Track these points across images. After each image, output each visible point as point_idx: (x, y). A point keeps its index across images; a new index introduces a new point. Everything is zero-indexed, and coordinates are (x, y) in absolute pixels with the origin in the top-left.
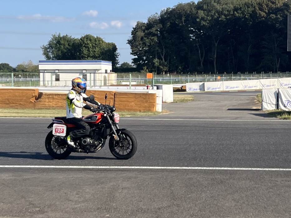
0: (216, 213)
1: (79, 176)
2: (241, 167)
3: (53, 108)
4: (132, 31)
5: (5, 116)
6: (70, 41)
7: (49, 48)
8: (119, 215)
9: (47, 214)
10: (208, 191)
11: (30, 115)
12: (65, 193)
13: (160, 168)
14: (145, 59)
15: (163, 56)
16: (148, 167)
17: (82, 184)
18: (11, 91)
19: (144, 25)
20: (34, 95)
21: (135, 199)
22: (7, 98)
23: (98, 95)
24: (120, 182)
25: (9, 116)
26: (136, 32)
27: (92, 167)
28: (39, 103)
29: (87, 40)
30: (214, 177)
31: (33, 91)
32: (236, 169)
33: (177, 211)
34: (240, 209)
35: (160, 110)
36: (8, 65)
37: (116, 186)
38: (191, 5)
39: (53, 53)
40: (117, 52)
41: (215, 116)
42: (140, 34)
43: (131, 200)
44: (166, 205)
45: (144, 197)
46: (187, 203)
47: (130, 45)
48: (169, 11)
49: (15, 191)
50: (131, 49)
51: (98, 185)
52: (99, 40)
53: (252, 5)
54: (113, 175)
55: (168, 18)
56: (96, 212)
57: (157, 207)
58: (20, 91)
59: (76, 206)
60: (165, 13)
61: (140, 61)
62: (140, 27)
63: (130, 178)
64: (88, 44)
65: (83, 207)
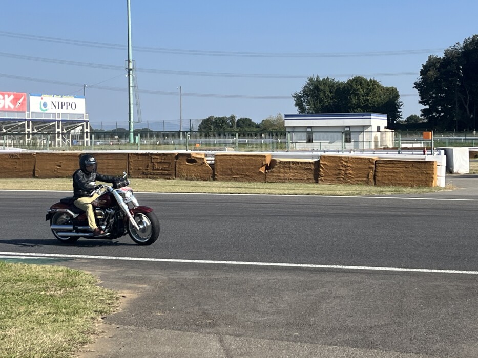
0: (448, 337)
1: (284, 277)
3: (290, 181)
4: (422, 69)
5: (220, 192)
6: (332, 86)
7: (303, 96)
8: (312, 334)
9: (218, 328)
10: (453, 306)
11: (253, 191)
12: (255, 301)
13: (400, 269)
14: (440, 110)
15: (466, 104)
17: (283, 289)
18: (235, 158)
19: (439, 60)
20: (264, 163)
21: (345, 312)
22: (229, 167)
24: (335, 287)
25: (224, 191)
26: (428, 71)
27: (306, 266)
28: (271, 174)
29: (356, 85)
30: (471, 285)
31: (263, 158)
33: (394, 332)
35: (443, 185)
36: (250, 120)
37: (327, 293)
39: (309, 103)
40: (399, 101)
42: (434, 74)
43: (337, 314)
44: (383, 323)
45: (358, 310)
46: (414, 321)
47: (418, 90)
48: (476, 39)
49: (193, 295)
50: (420, 95)
51: (304, 291)
52: (374, 83)
54: (328, 278)
55: (476, 51)
56: (283, 328)
57: (369, 325)
58: (247, 158)
59: (260, 319)
60: (471, 43)
61: (432, 114)
62: (433, 63)
63: (352, 283)
64: (358, 90)
65: (269, 320)
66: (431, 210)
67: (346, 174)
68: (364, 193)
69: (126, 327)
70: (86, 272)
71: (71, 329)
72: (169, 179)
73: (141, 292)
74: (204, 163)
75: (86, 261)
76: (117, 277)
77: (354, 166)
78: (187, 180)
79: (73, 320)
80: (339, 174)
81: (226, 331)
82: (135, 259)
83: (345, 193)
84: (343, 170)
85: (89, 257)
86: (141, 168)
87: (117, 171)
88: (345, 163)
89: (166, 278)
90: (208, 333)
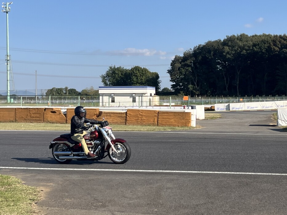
0: (243, 210)
1: (132, 178)
2: (263, 173)
4: (171, 63)
6: (123, 71)
7: (106, 77)
8: (165, 209)
9: (108, 207)
10: (237, 192)
12: (122, 191)
13: (196, 172)
14: (181, 85)
15: (195, 82)
16: (187, 172)
17: (135, 184)
19: (181, 58)
20: (95, 113)
21: (177, 197)
23: (145, 114)
24: (164, 183)
26: (175, 63)
27: (141, 171)
29: (136, 71)
30: (240, 180)
31: (95, 110)
32: (258, 174)
33: (212, 208)
34: (263, 207)
35: (194, 126)
36: (75, 90)
37: (161, 186)
38: (218, 42)
39: (110, 81)
40: (159, 80)
41: (240, 130)
42: (178, 65)
43: (174, 198)
44: (202, 202)
45: (184, 196)
46: (220, 201)
47: (170, 74)
48: (200, 47)
49: (83, 189)
50: (170, 77)
51: (147, 185)
52: (145, 70)
53: (268, 42)
54: (159, 177)
55: (200, 53)
56: (146, 207)
57: (195, 204)
59: (130, 202)
60: (198, 49)
61: (177, 87)
62: (177, 59)
63: (173, 180)
64: (137, 74)
65: (136, 202)
66: (197, 139)
67: (142, 119)
68: (157, 130)
69: (52, 208)
70: (13, 177)
71: (20, 210)
72: (40, 123)
73: (51, 187)
74: (60, 113)
75: (9, 170)
76: (32, 179)
77: (146, 115)
78: (50, 123)
79: (19, 205)
80: (138, 119)
81: (114, 209)
82: (38, 169)
83: (146, 130)
84: (140, 117)
85: (9, 168)
86: (23, 116)
87: (9, 118)
88: (141, 114)
89: (62, 179)
90: (104, 211)
